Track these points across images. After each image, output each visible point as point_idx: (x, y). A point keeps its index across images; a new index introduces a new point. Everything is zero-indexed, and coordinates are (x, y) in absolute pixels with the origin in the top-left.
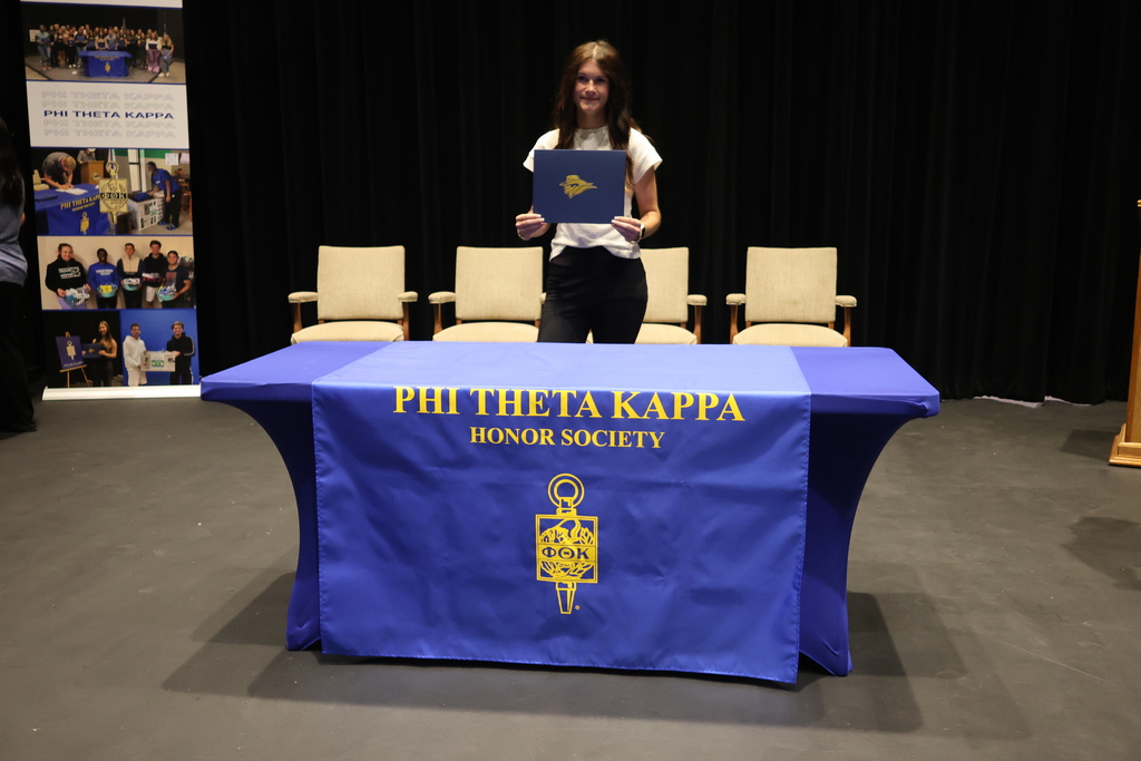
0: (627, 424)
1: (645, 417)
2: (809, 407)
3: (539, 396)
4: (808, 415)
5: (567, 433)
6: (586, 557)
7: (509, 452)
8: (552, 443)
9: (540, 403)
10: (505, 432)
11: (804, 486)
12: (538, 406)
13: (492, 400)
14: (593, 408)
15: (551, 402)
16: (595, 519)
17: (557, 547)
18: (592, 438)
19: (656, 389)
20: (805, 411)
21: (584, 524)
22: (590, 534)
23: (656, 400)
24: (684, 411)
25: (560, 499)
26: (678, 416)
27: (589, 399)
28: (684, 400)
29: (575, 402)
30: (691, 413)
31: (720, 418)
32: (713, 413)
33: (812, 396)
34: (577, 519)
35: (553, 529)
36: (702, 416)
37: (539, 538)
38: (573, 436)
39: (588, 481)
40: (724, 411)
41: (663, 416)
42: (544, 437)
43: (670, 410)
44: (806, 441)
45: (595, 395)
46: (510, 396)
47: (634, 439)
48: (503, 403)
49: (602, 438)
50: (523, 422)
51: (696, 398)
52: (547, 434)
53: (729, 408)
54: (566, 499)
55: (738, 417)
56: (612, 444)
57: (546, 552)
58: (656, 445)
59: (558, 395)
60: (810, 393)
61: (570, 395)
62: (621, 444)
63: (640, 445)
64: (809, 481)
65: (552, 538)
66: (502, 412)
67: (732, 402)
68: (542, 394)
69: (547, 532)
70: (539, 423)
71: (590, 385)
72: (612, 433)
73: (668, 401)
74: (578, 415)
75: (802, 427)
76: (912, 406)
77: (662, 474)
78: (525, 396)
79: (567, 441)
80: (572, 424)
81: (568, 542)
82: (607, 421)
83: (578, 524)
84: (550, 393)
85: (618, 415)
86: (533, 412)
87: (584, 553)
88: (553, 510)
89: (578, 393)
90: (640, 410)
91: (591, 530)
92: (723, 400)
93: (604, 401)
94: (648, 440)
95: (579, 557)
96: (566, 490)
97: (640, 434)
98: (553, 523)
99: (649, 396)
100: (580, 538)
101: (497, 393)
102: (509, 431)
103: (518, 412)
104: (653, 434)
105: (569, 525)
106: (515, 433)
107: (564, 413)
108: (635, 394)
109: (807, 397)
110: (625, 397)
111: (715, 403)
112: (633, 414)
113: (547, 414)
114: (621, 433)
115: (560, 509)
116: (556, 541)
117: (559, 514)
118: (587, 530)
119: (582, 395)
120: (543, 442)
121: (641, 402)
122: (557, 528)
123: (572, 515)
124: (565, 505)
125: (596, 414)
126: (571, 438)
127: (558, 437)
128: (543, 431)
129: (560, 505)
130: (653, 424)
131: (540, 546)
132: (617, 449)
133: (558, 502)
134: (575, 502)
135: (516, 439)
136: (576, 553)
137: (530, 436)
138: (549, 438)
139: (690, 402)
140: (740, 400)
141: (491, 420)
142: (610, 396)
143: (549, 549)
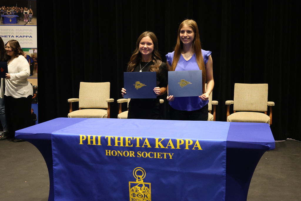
0: (160, 150)
1: (167, 148)
2: (225, 145)
3: (129, 139)
4: (225, 148)
5: (139, 153)
6: (147, 197)
7: (119, 159)
8: (134, 156)
9: (130, 142)
10: (117, 152)
11: (224, 174)
12: (129, 143)
13: (113, 141)
14: (148, 144)
15: (134, 142)
16: (150, 184)
17: (137, 194)
18: (148, 155)
19: (170, 138)
20: (224, 147)
21: (146, 185)
22: (148, 189)
23: (170, 142)
24: (181, 146)
25: (137, 176)
26: (178, 147)
27: (147, 141)
28: (180, 142)
29: (142, 142)
30: (183, 146)
31: (194, 149)
32: (191, 147)
33: (227, 142)
34: (143, 184)
35: (135, 187)
36: (187, 148)
37: (130, 190)
38: (141, 154)
39: (147, 170)
40: (195, 146)
41: (173, 147)
42: (131, 154)
43: (175, 145)
44: (225, 158)
45: (149, 139)
46: (119, 139)
47: (163, 155)
48: (116, 141)
49: (151, 155)
50: (124, 149)
51: (185, 141)
52: (132, 153)
53: (196, 145)
54: (139, 176)
55: (200, 148)
56: (155, 157)
57: (133, 195)
58: (171, 158)
59: (136, 139)
60: (226, 140)
61: (140, 139)
62: (158, 157)
63: (165, 158)
64: (226, 172)
65: (135, 190)
66: (116, 145)
67: (197, 143)
68: (130, 139)
69: (133, 188)
70: (129, 149)
71: (147, 136)
72: (155, 153)
73: (174, 142)
74: (143, 147)
75: (224, 153)
76: (264, 146)
77: (174, 168)
78: (124, 139)
79: (139, 156)
80: (141, 149)
81: (140, 192)
82: (153, 149)
83: (144, 185)
84: (133, 138)
85: (157, 147)
86: (127, 145)
87: (146, 196)
88: (135, 180)
89: (143, 138)
90: (165, 146)
91: (149, 188)
92: (194, 142)
93: (152, 141)
94: (168, 156)
95: (144, 197)
96: (139, 173)
97: (165, 154)
98: (135, 185)
99: (168, 140)
100: (145, 191)
101: (114, 138)
102: (119, 152)
103: (122, 145)
104: (169, 154)
105: (141, 186)
106: (121, 152)
107: (138, 146)
108: (163, 139)
109: (225, 142)
110: (159, 140)
111: (191, 143)
112: (162, 147)
113: (132, 146)
114: (158, 153)
115: (137, 180)
116: (136, 191)
117: (137, 182)
118: (147, 187)
119: (144, 139)
120: (131, 156)
121: (165, 142)
122: (137, 186)
123: (142, 182)
124: (139, 178)
125: (149, 146)
126: (141, 155)
127: (136, 154)
128: (131, 152)
129: (137, 178)
130: (169, 150)
131: (131, 193)
132: (157, 159)
133: (136, 177)
134: (143, 177)
135: (121, 155)
136: (143, 195)
137: (126, 154)
138: (133, 154)
139: (183, 143)
140: (200, 142)
141: (113, 148)
142: (154, 140)
143: (134, 194)
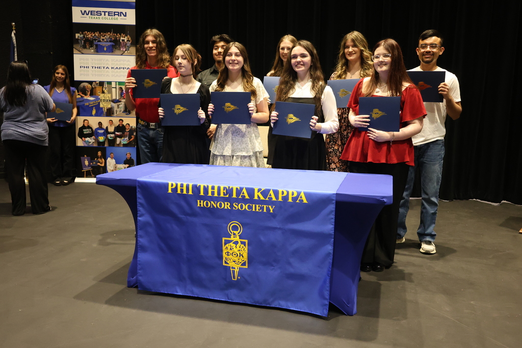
0: (259, 202)
1: (267, 199)
2: (334, 198)
3: (224, 188)
4: (334, 202)
5: (236, 204)
6: (243, 257)
7: (212, 211)
8: (229, 208)
9: (225, 191)
10: (211, 203)
11: (332, 232)
12: (224, 192)
13: (206, 189)
14: (246, 194)
15: (229, 191)
16: (246, 241)
17: (231, 252)
18: (245, 207)
19: (272, 188)
20: (333, 200)
21: (242, 243)
22: (244, 247)
23: (271, 192)
24: (283, 198)
25: (232, 232)
26: (280, 199)
27: (244, 190)
28: (283, 193)
29: (239, 191)
30: (285, 198)
31: (298, 201)
32: (294, 199)
33: (336, 194)
34: (239, 241)
35: (230, 244)
36: (290, 200)
37: (224, 248)
38: (238, 206)
39: (243, 225)
40: (299, 198)
41: (274, 199)
42: (226, 206)
43: (277, 197)
44: (334, 213)
45: (247, 189)
46: (213, 188)
47: (262, 208)
48: (210, 191)
49: (250, 207)
50: (218, 199)
51: (288, 192)
52: (227, 204)
53: (301, 197)
54: (235, 232)
55: (305, 201)
56: (254, 210)
58: (271, 211)
59: (232, 188)
60: (335, 193)
61: (237, 189)
62: (257, 210)
63: (265, 211)
64: (334, 230)
65: (229, 248)
66: (210, 194)
67: (302, 194)
68: (226, 188)
69: (227, 245)
70: (224, 200)
71: (245, 185)
72: (254, 205)
73: (276, 193)
74: (240, 197)
75: (332, 207)
76: (379, 200)
77: (274, 224)
78: (219, 188)
79: (236, 208)
80: (237, 201)
81: (235, 250)
82: (251, 201)
83: (240, 243)
84: (229, 187)
85: (256, 198)
86: (222, 195)
87: (242, 255)
88: (230, 236)
89: (240, 188)
90: (265, 197)
91: (245, 245)
92: (299, 193)
93: (251, 192)
94: (268, 209)
95: (240, 257)
96: (235, 228)
97: (265, 206)
98: (230, 241)
99: (269, 190)
100: (240, 249)
101: (208, 186)
102: (212, 202)
103: (216, 195)
104: (270, 207)
105: (236, 243)
106: (215, 203)
107: (234, 196)
108: (263, 189)
109: (334, 194)
110: (259, 190)
111: (295, 195)
112: (262, 198)
113: (227, 196)
114: (257, 206)
115: (232, 236)
116: (231, 249)
117: (232, 238)
118: (243, 245)
119: (242, 189)
120: (226, 208)
121: (265, 193)
122: (231, 244)
123: (237, 239)
124: (234, 234)
125: (247, 197)
126: (237, 207)
127: (232, 206)
128: (226, 203)
129: (232, 234)
130: (270, 202)
131: (225, 251)
132: (255, 212)
133: (232, 233)
134: (238, 233)
135: (215, 206)
136: (239, 255)
137: (221, 205)
138: (228, 206)
139: (285, 194)
140: (306, 194)
141: (205, 198)
142: (253, 190)
143: (228, 252)
